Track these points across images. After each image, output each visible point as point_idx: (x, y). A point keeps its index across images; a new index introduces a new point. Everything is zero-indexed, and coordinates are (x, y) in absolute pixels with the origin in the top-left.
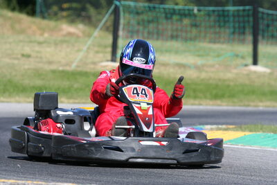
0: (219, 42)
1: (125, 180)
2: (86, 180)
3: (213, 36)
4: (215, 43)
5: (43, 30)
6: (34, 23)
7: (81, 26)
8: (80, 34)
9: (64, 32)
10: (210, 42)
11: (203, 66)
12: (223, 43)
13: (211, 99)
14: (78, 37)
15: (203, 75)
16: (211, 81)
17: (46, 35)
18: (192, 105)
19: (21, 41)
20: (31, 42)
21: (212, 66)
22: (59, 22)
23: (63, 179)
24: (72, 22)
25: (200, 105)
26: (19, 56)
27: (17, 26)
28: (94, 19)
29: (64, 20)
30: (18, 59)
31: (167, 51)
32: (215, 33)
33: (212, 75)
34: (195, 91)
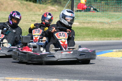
0: (118, 12)
1: (80, 76)
2: (62, 76)
3: (115, 9)
4: (116, 12)
5: (40, 9)
6: (36, 6)
7: (57, 6)
8: (57, 10)
9: (50, 10)
10: (114, 12)
11: (111, 22)
12: (120, 12)
13: (115, 37)
14: (56, 11)
15: (111, 27)
16: (115, 29)
17: (42, 11)
18: (107, 40)
19: (31, 15)
20: (35, 15)
21: (116, 22)
22: (47, 5)
23: (52, 77)
24: (53, 5)
25: (111, 40)
26: (31, 21)
27: (29, 8)
28: (62, 3)
29: (49, 4)
30: (30, 22)
31: (95, 17)
32: (116, 7)
33: (115, 26)
34: (108, 34)
